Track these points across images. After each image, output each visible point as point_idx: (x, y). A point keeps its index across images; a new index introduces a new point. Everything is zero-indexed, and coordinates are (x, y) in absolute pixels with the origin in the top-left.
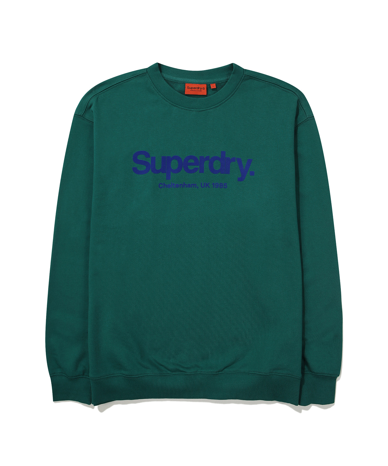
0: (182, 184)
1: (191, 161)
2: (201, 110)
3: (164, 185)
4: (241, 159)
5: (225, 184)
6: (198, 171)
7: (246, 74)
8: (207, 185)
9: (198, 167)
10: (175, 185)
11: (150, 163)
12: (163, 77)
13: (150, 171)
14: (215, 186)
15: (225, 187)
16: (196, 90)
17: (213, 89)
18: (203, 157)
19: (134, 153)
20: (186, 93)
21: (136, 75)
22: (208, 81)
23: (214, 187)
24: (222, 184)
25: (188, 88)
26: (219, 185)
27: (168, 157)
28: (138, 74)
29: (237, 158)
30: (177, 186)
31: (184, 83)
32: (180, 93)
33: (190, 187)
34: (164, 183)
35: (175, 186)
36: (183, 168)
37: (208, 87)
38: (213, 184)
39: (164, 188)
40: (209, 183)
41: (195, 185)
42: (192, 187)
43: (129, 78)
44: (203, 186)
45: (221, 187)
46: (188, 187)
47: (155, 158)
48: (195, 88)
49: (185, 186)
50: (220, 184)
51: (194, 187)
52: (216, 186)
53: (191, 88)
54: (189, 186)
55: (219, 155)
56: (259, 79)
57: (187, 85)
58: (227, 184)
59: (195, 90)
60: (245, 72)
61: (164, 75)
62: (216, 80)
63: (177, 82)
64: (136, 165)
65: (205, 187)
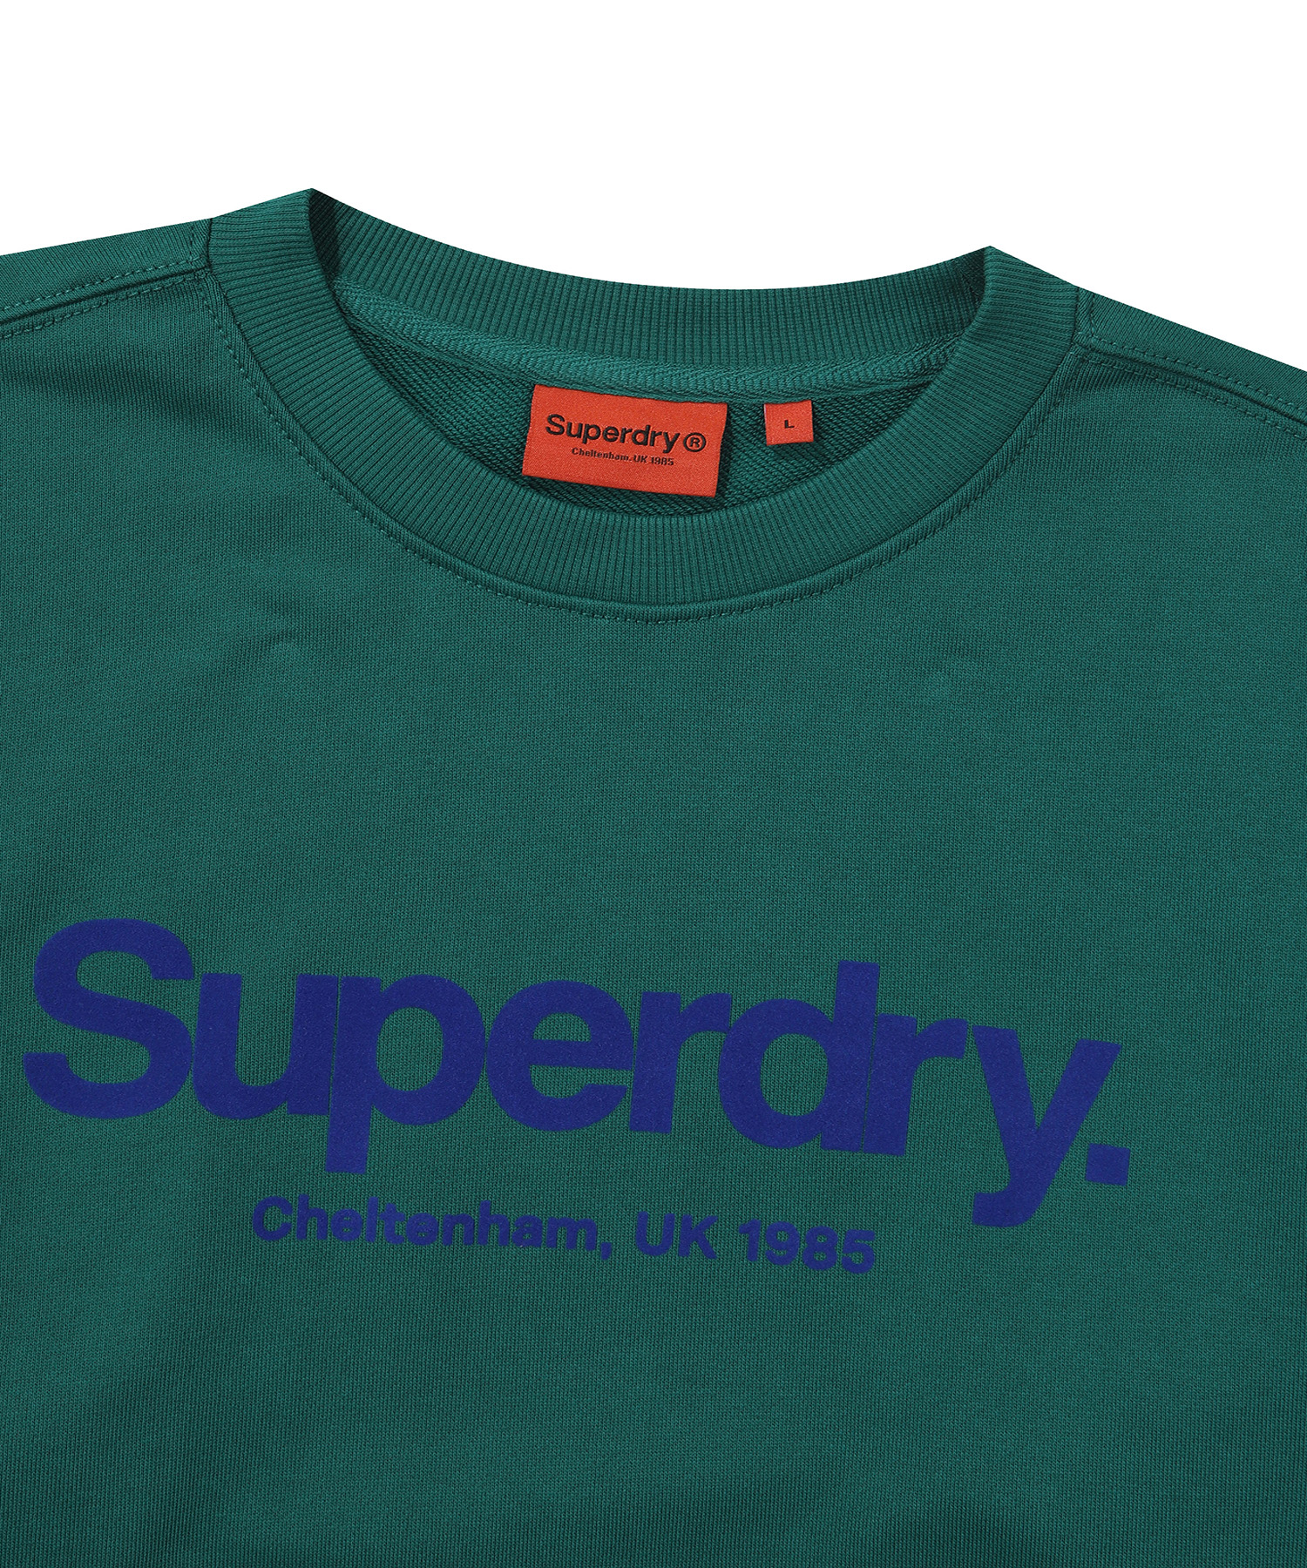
0: (465, 1219)
1: (567, 1027)
2: (662, 609)
3: (306, 1211)
4: (1012, 1035)
5: (859, 1240)
6: (621, 1114)
7: (1100, 346)
8: (694, 1235)
9: (624, 1078)
10: (401, 1217)
11: (191, 1025)
12: (343, 312)
13: (187, 1091)
14: (763, 1246)
15: (857, 1258)
16: (627, 448)
17: (786, 451)
18: (675, 997)
19: (49, 935)
20: (529, 468)
21: (112, 284)
22: (749, 379)
23: (752, 1255)
24: (833, 1238)
25: (557, 426)
26: (803, 1246)
27: (361, 988)
28: (130, 279)
29: (979, 1031)
30: (423, 1231)
31: (525, 385)
32: (481, 460)
33: (535, 1242)
34: (304, 1200)
35: (400, 1228)
36: (483, 1084)
37: (741, 422)
38: (750, 1229)
39: (302, 1234)
40: (709, 1222)
41: (582, 1232)
42: (552, 1243)
43: (45, 304)
44: (654, 1238)
45: (820, 1257)
46: (519, 1240)
47: (234, 982)
48: (612, 435)
49: (495, 1231)
50: (814, 1232)
51: (571, 1244)
52: (779, 1246)
53: (584, 433)
54: (530, 1232)
55: (820, 994)
56: (1210, 384)
57: (544, 402)
58: (870, 1235)
59: (615, 448)
60: (1083, 323)
61: (357, 298)
62: (820, 374)
63: (462, 370)
64: (60, 1038)
65: (673, 1250)
